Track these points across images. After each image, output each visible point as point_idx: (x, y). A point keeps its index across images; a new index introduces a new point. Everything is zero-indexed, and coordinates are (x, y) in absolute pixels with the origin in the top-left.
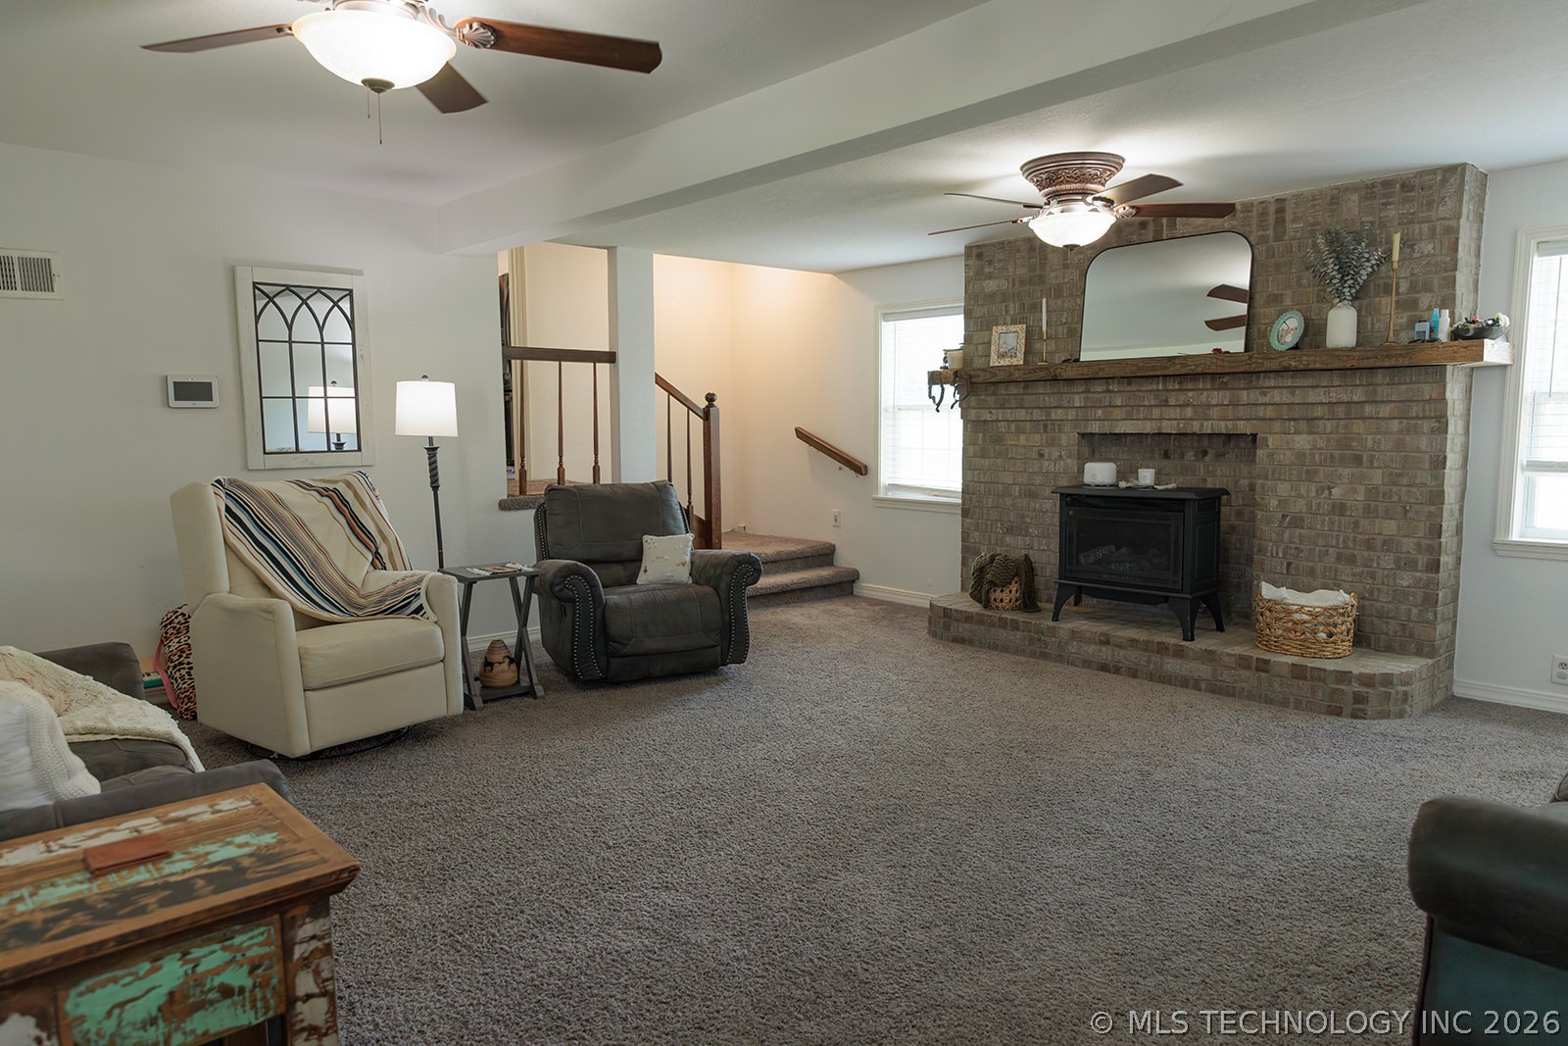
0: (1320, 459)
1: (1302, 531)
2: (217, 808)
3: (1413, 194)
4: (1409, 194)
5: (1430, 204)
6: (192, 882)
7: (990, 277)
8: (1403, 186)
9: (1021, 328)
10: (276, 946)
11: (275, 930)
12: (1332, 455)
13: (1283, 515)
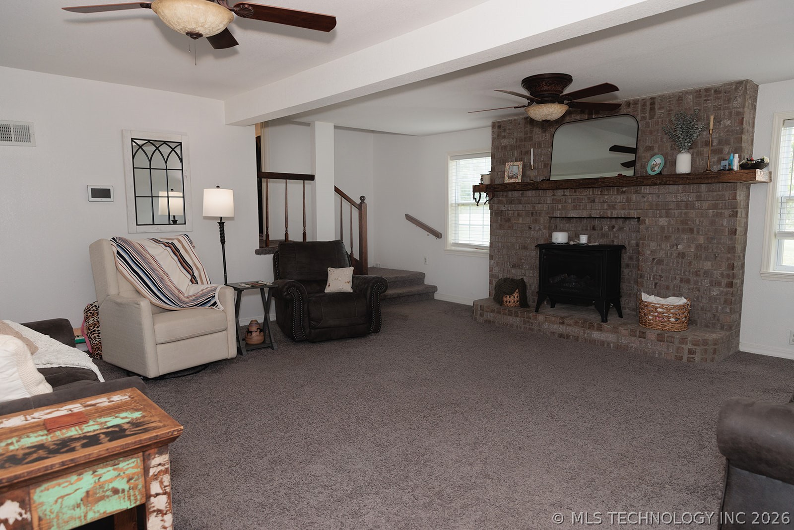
0: (672, 230)
1: (663, 267)
2: (111, 399)
3: (720, 95)
4: (718, 95)
5: (729, 100)
6: (98, 436)
7: (504, 137)
8: (715, 91)
9: (520, 164)
10: (141, 469)
11: (140, 461)
12: (678, 228)
13: (653, 259)
